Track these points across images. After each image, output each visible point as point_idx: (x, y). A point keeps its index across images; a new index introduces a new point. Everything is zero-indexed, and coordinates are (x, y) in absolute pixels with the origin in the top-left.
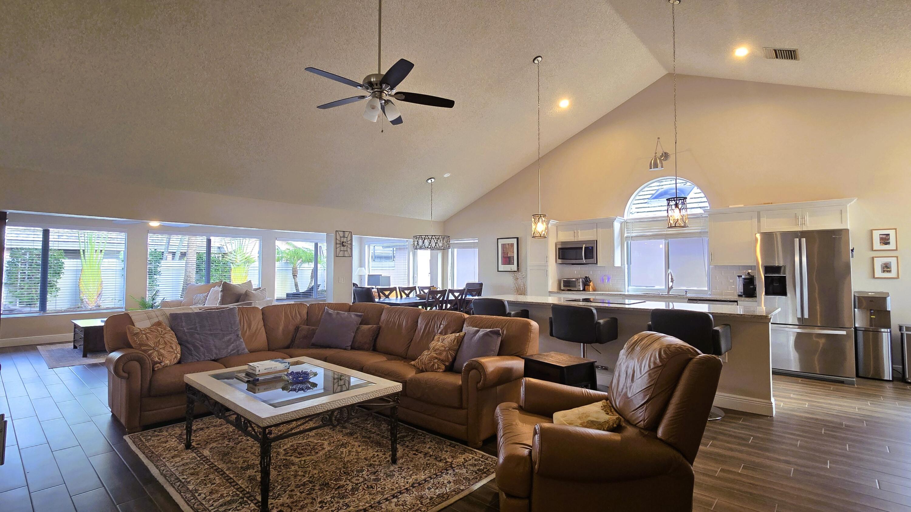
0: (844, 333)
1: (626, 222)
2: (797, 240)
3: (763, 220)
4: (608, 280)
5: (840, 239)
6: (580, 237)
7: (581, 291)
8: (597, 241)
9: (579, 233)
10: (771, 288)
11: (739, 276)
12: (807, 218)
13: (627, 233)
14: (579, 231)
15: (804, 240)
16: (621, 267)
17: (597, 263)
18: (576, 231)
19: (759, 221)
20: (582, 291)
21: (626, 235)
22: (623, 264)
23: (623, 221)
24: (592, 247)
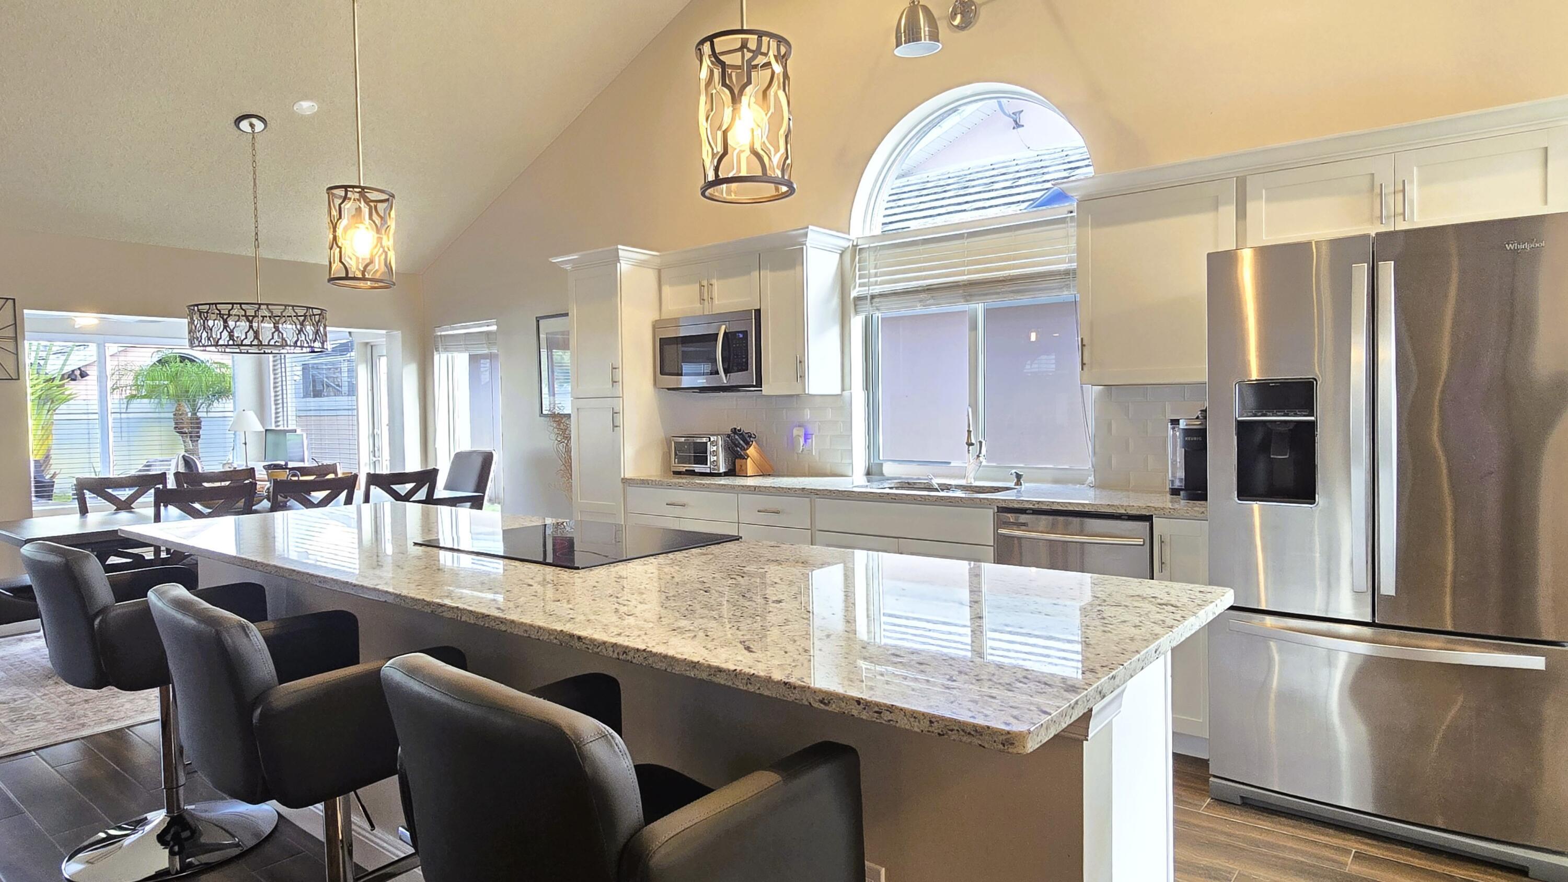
0: (1537, 663)
1: (856, 249)
2: (1361, 272)
3: (1258, 209)
4: (806, 439)
5: (1535, 254)
6: (716, 302)
7: (719, 475)
8: (758, 312)
9: (716, 287)
10: (1261, 467)
11: (1175, 422)
12: (1414, 191)
13: (861, 285)
14: (714, 282)
15: (1387, 270)
16: (841, 395)
17: (759, 383)
18: (705, 283)
19: (1241, 214)
20: (726, 474)
21: (854, 294)
22: (847, 386)
23: (845, 244)
24: (745, 333)
